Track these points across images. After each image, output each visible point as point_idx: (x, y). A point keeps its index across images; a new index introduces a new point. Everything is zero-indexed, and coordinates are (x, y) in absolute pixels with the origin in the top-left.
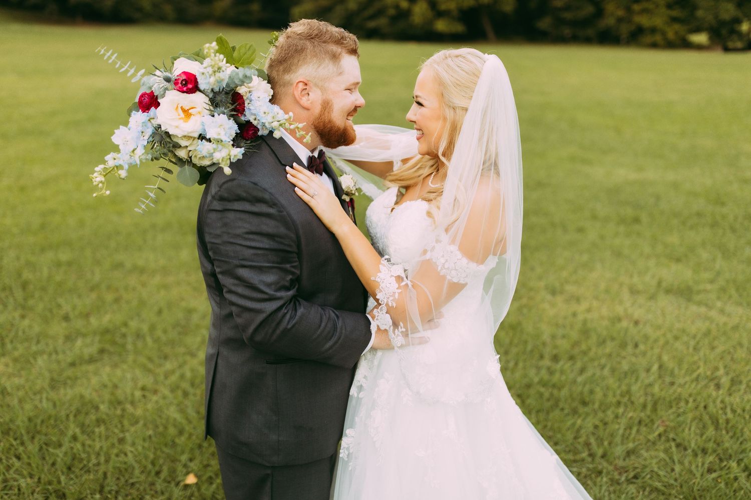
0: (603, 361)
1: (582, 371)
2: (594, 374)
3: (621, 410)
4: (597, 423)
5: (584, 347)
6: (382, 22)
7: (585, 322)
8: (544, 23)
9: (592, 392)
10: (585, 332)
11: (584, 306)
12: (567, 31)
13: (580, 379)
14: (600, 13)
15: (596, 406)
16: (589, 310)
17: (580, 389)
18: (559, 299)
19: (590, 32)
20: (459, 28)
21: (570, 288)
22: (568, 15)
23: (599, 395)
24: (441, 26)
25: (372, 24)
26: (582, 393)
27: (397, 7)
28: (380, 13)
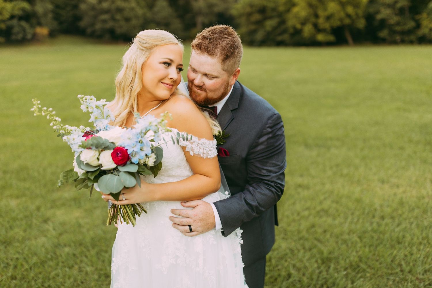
0: (412, 220)
1: (399, 225)
2: (406, 227)
3: (422, 247)
4: (407, 253)
5: (400, 212)
6: (286, 37)
7: (402, 199)
8: (384, 34)
9: (404, 237)
10: (401, 203)
11: (401, 190)
12: (398, 38)
13: (397, 230)
14: (418, 26)
15: (407, 244)
16: (404, 192)
17: (397, 235)
18: (386, 186)
19: (412, 37)
20: (331, 38)
21: (394, 180)
22: (398, 28)
23: (408, 238)
24: (320, 37)
25: (280, 38)
26: (398, 237)
27: (294, 28)
28: (285, 31)
